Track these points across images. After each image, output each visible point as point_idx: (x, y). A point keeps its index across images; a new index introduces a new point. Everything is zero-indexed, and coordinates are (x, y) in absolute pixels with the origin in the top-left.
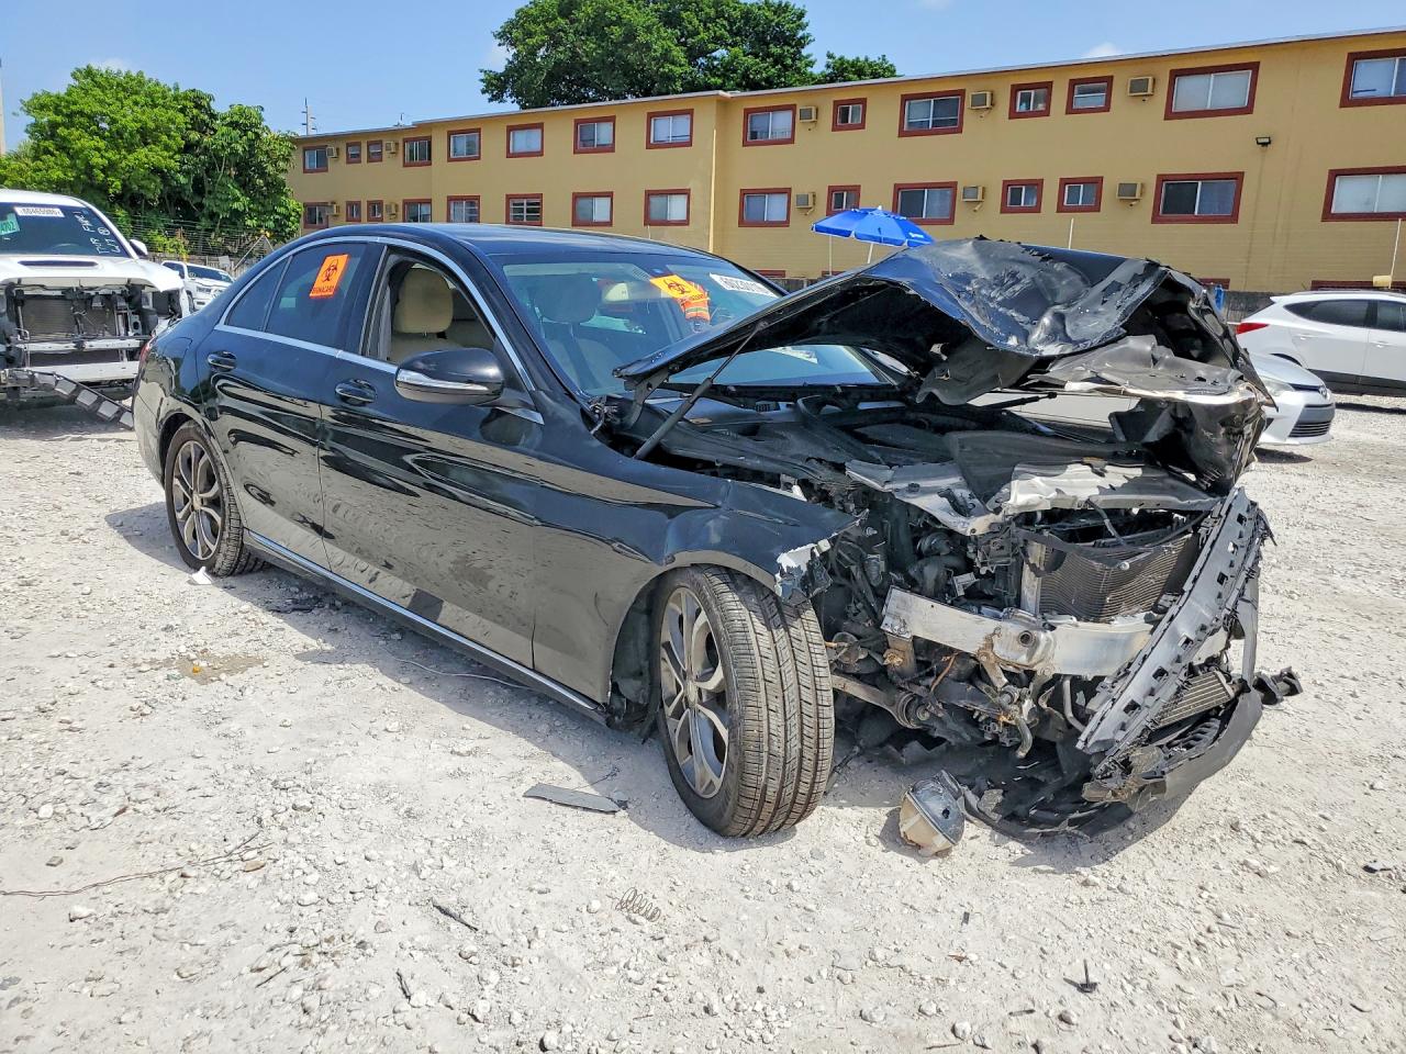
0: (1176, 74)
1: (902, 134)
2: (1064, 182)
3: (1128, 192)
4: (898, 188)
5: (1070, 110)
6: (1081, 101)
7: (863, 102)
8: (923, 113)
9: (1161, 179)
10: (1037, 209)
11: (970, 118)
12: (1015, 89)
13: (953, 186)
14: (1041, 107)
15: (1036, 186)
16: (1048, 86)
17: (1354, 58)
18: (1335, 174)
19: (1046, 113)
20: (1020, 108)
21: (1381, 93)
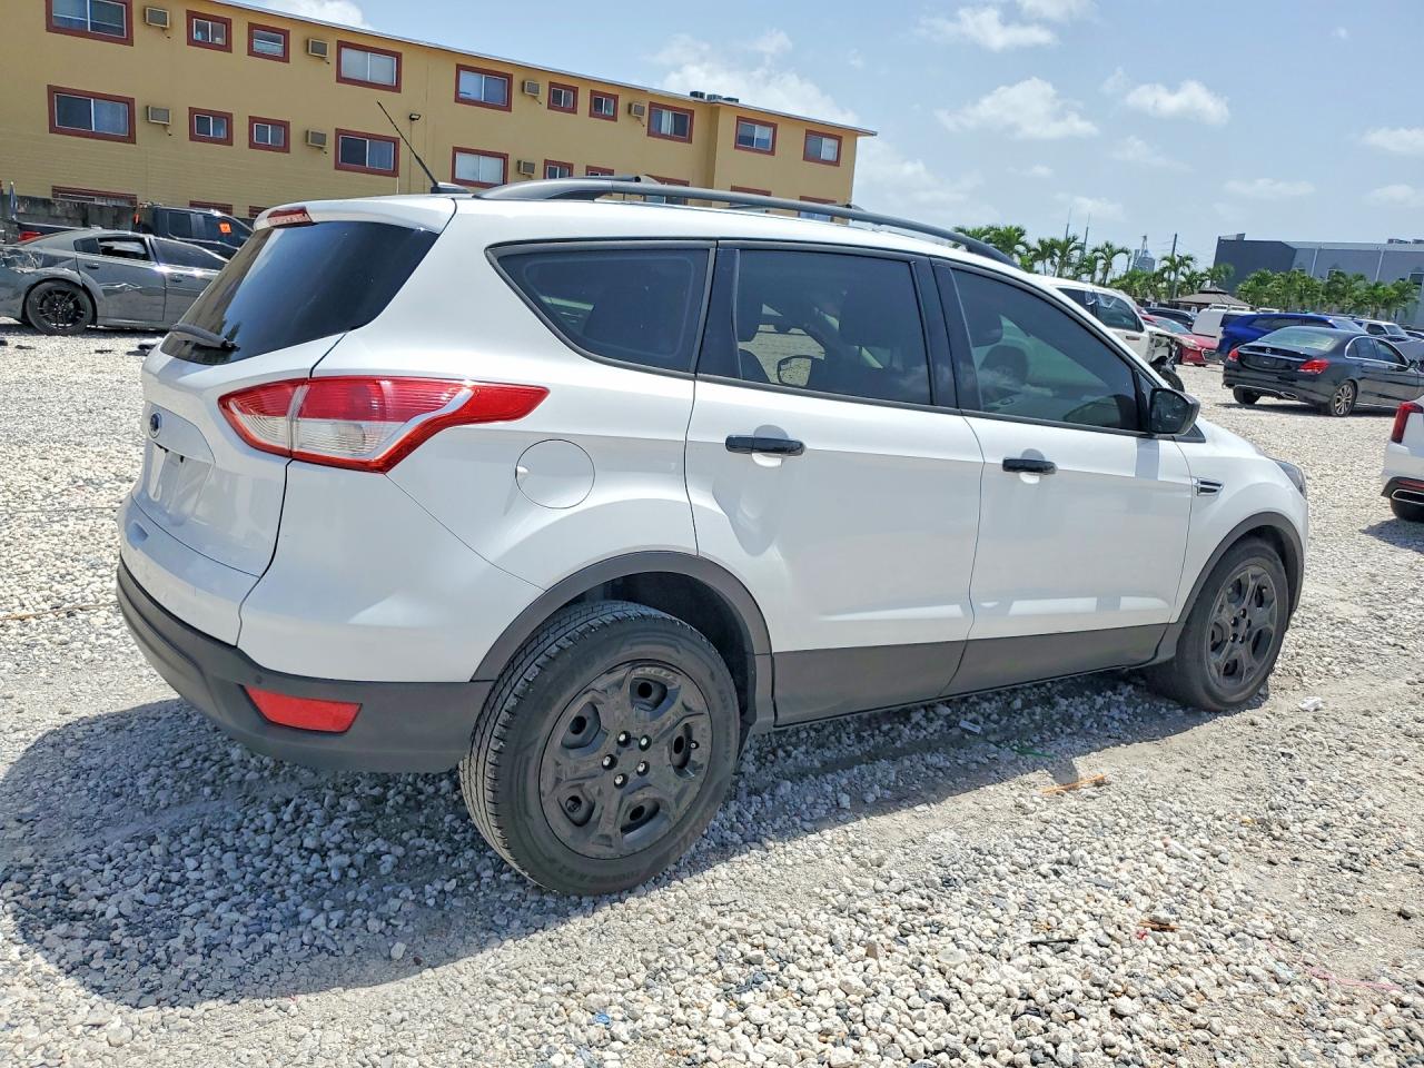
0: (341, 45)
1: (51, 28)
2: (252, 120)
3: (315, 140)
4: (52, 90)
5: (252, 52)
6: (259, 46)
9: (339, 132)
10: (228, 141)
11: (139, 30)
12: (189, 15)
13: (129, 102)
14: (218, 40)
15: (223, 118)
16: (225, 22)
17: (460, 68)
18: (455, 150)
19: (226, 48)
20: (198, 36)
21: (474, 96)
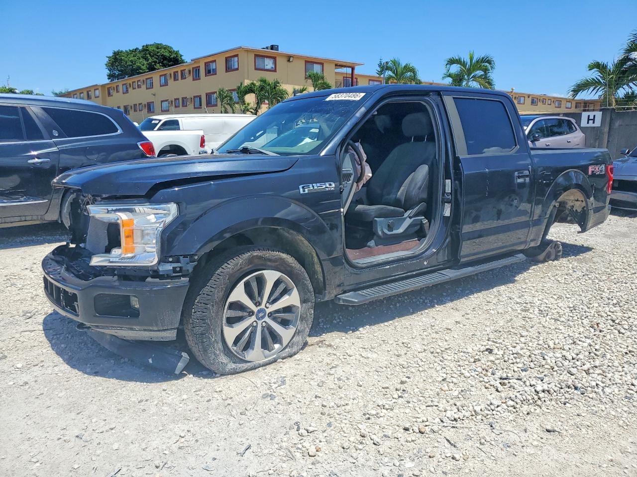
1: (123, 93)
4: (124, 106)
5: (138, 88)
7: (118, 86)
8: (125, 89)
11: (129, 90)
12: (133, 82)
15: (136, 105)
16: (135, 82)
17: (161, 76)
18: (162, 101)
19: (135, 88)
